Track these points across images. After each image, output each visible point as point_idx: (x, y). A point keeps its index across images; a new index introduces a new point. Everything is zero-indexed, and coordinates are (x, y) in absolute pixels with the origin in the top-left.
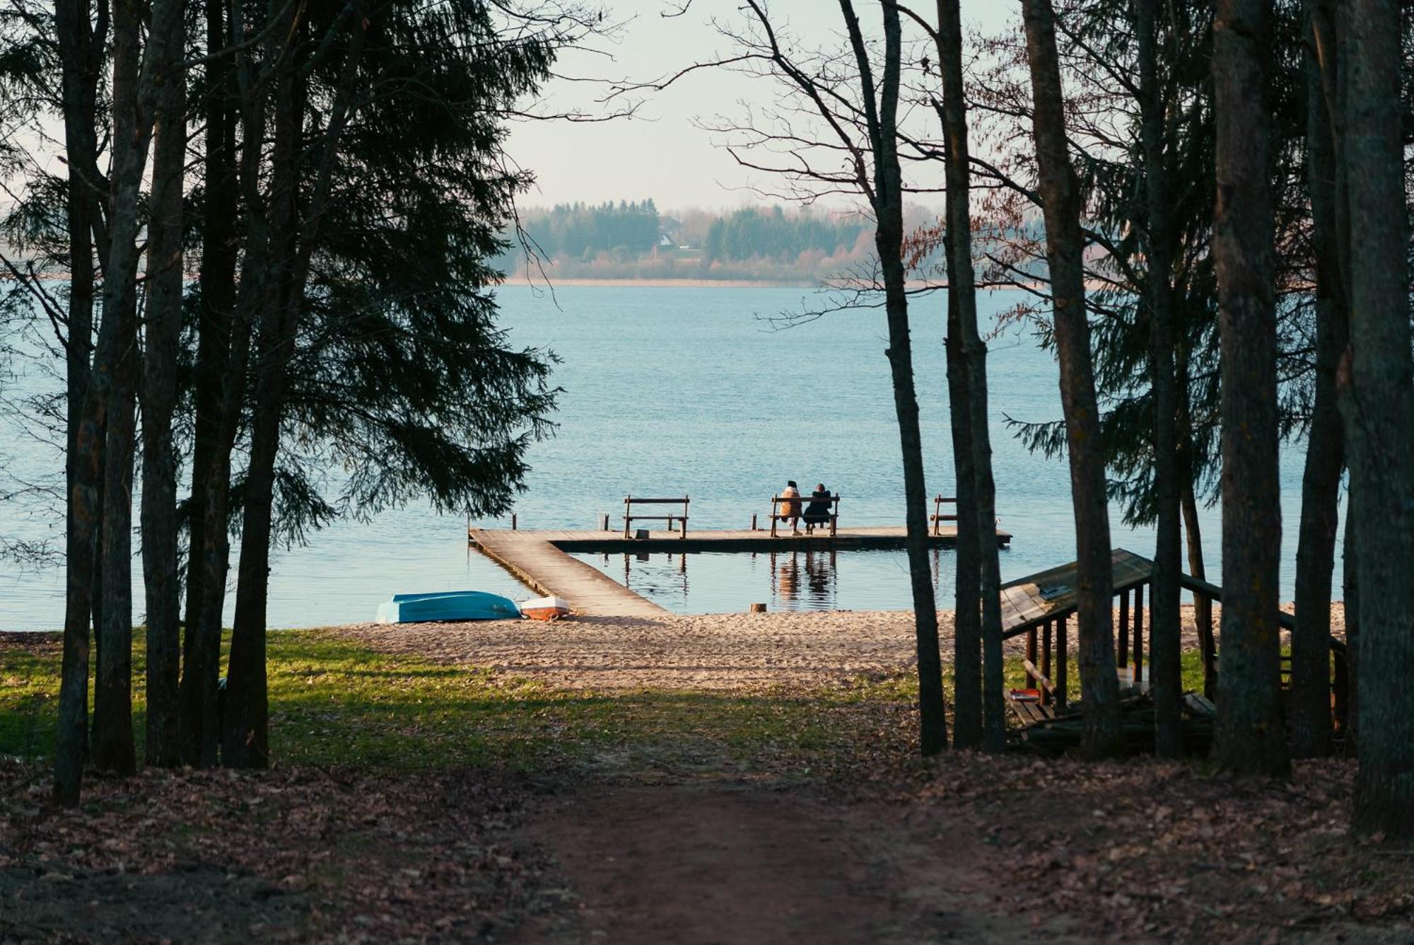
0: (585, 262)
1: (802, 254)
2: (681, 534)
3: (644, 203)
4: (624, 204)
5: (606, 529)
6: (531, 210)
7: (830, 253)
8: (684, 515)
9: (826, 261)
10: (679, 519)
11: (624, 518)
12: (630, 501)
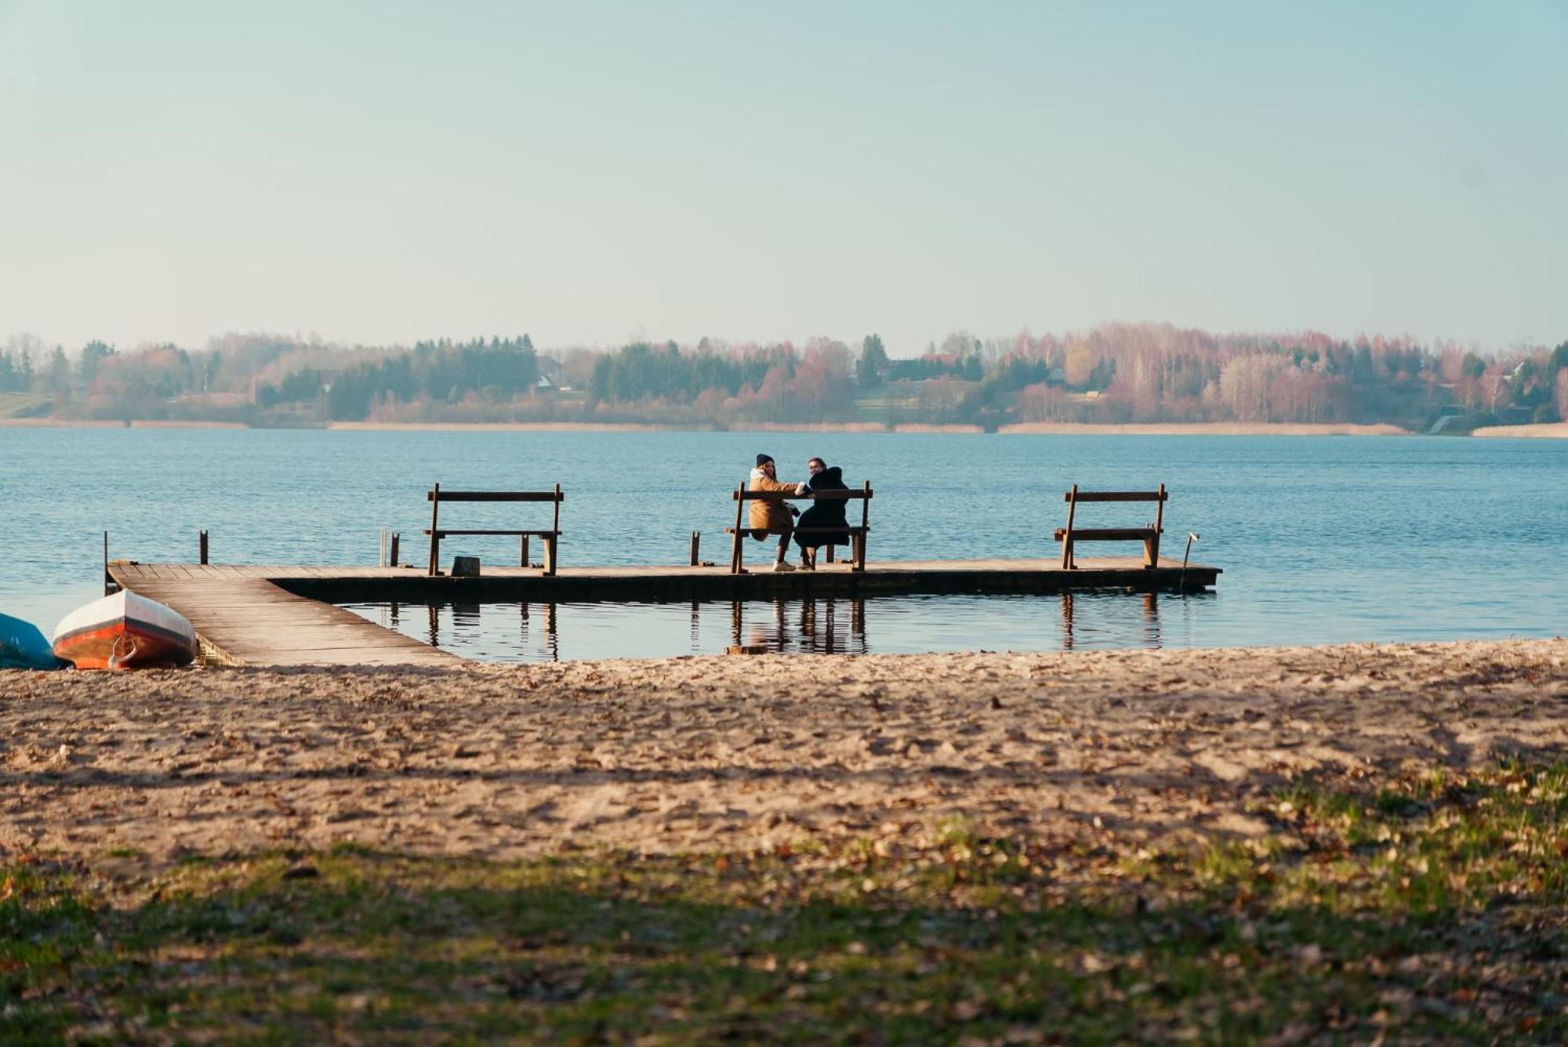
0: (451, 403)
1: (703, 393)
2: (547, 569)
3: (519, 339)
4: (496, 341)
5: (394, 562)
6: (389, 349)
7: (734, 392)
8: (552, 529)
9: (730, 402)
10: (544, 535)
11: (428, 532)
12: (438, 496)
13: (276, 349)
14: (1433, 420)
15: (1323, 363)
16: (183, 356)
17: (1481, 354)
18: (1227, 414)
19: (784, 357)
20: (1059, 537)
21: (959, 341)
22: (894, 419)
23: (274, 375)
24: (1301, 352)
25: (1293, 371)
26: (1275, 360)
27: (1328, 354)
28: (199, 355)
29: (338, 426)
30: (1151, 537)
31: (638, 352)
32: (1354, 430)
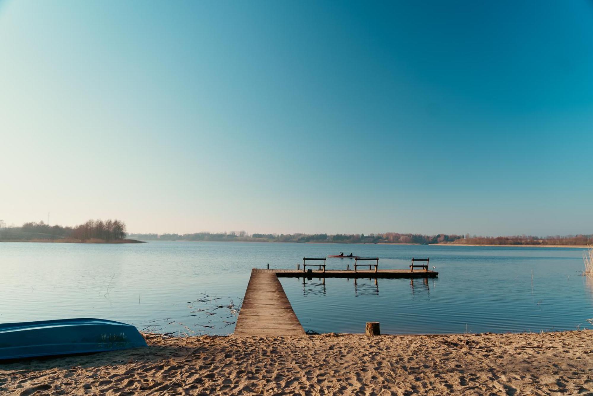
2: (323, 271)
3: (325, 234)
5: (299, 269)
8: (324, 265)
10: (323, 266)
11: (303, 265)
12: (305, 259)
13: (301, 235)
14: (424, 243)
15: (411, 237)
16: (291, 235)
17: (429, 236)
18: (401, 242)
19: (353, 236)
20: (410, 267)
21: (372, 234)
22: (365, 243)
23: (300, 237)
24: (410, 235)
25: (408, 238)
26: (406, 237)
27: (412, 236)
28: (292, 235)
29: (306, 243)
30: (426, 267)
31: (338, 235)
32: (415, 244)
